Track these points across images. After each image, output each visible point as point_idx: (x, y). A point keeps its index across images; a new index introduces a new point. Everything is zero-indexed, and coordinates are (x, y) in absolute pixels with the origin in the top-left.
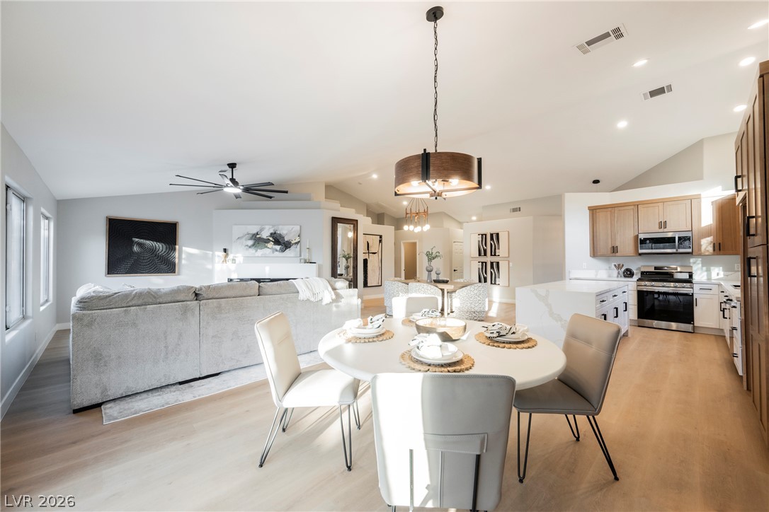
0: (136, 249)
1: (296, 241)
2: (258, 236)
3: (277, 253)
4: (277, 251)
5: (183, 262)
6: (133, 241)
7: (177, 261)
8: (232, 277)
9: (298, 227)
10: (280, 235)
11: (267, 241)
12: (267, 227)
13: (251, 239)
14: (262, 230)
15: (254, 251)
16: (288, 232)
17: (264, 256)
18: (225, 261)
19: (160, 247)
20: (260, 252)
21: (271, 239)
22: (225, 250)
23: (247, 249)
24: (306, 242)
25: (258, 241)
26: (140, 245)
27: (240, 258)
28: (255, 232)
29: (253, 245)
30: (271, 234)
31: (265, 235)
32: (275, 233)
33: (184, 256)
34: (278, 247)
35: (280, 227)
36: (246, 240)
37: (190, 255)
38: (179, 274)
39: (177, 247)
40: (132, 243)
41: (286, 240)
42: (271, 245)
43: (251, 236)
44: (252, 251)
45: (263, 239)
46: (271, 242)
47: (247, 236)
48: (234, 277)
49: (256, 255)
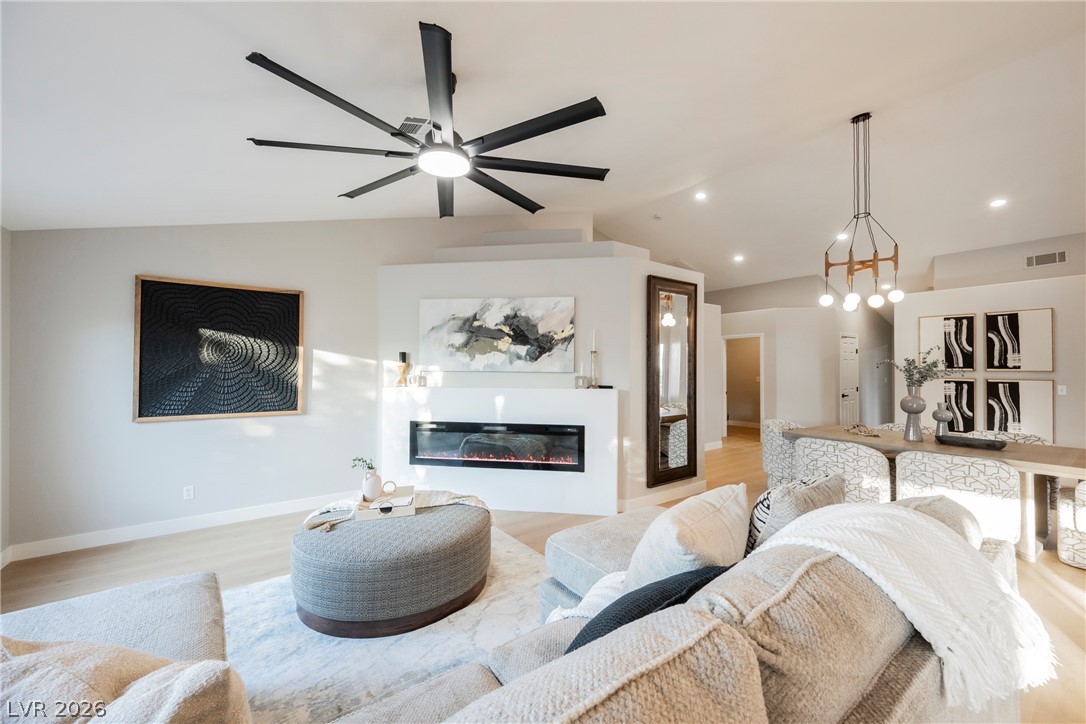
0: (207, 355)
1: (563, 335)
2: (476, 324)
3: (520, 364)
4: (519, 357)
5: (315, 385)
6: (200, 337)
7: (300, 383)
8: (419, 419)
9: (570, 301)
10: (527, 320)
11: (497, 335)
12: (497, 302)
13: (460, 330)
14: (485, 308)
15: (468, 358)
16: (547, 316)
17: (491, 369)
18: (403, 381)
19: (263, 350)
20: (481, 361)
21: (506, 329)
22: (404, 357)
23: (452, 354)
24: (587, 339)
25: (475, 334)
26: (219, 346)
27: (436, 376)
28: (469, 314)
29: (466, 344)
30: (507, 318)
31: (492, 320)
32: (515, 316)
33: (316, 371)
34: (522, 350)
35: (528, 301)
36: (449, 333)
37: (331, 370)
38: (305, 412)
39: (301, 349)
40: (197, 342)
41: (541, 332)
42: (505, 344)
43: (460, 323)
44: (463, 357)
45: (488, 330)
46: (507, 338)
47: (452, 322)
48: (426, 418)
49: (473, 368)
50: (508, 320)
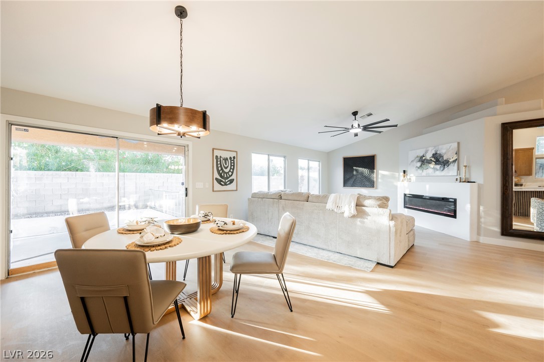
0: (355, 173)
1: (453, 160)
2: (424, 158)
3: (437, 173)
4: (437, 170)
5: (380, 180)
6: (353, 169)
7: (375, 180)
8: (406, 193)
9: (456, 145)
10: (440, 154)
12: (430, 149)
13: (419, 161)
14: (426, 152)
16: (447, 151)
17: (428, 176)
18: (403, 180)
19: (366, 171)
20: (425, 172)
21: (433, 159)
22: (404, 172)
23: (417, 170)
24: (464, 161)
25: (423, 161)
26: (356, 170)
27: (413, 179)
28: (421, 155)
29: (421, 166)
30: (433, 155)
31: (429, 156)
32: (436, 153)
33: (380, 176)
34: (438, 167)
35: (440, 147)
36: (416, 163)
37: (383, 176)
38: (376, 188)
39: (375, 171)
40: (353, 170)
41: (445, 159)
42: (432, 165)
43: (419, 158)
44: (420, 171)
45: (427, 160)
46: (433, 163)
47: (417, 158)
48: (407, 192)
49: (423, 175)
50: (434, 155)
